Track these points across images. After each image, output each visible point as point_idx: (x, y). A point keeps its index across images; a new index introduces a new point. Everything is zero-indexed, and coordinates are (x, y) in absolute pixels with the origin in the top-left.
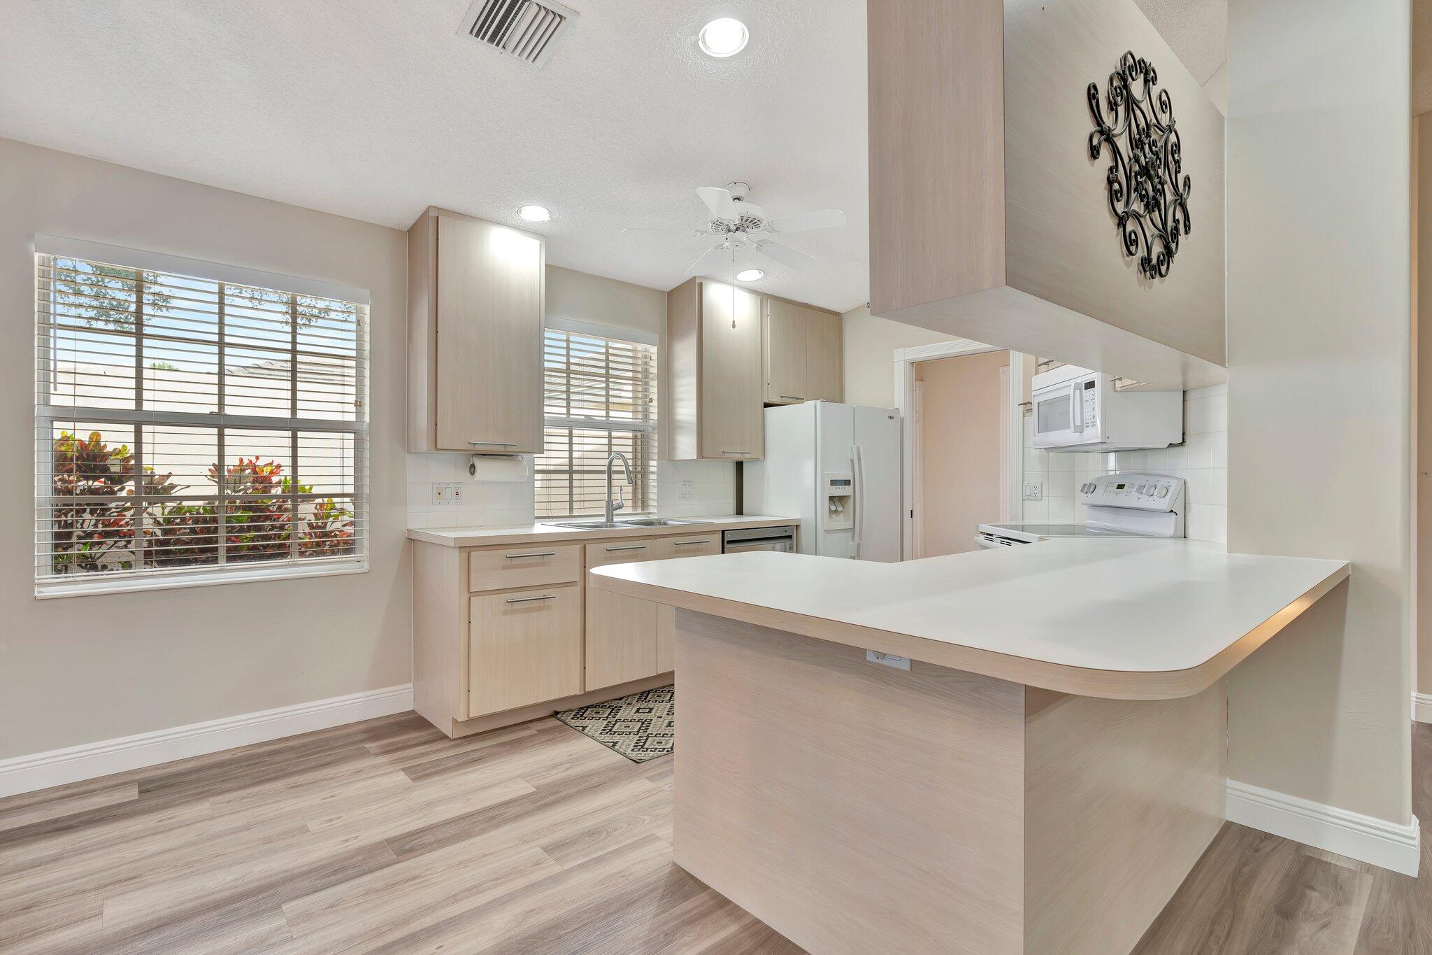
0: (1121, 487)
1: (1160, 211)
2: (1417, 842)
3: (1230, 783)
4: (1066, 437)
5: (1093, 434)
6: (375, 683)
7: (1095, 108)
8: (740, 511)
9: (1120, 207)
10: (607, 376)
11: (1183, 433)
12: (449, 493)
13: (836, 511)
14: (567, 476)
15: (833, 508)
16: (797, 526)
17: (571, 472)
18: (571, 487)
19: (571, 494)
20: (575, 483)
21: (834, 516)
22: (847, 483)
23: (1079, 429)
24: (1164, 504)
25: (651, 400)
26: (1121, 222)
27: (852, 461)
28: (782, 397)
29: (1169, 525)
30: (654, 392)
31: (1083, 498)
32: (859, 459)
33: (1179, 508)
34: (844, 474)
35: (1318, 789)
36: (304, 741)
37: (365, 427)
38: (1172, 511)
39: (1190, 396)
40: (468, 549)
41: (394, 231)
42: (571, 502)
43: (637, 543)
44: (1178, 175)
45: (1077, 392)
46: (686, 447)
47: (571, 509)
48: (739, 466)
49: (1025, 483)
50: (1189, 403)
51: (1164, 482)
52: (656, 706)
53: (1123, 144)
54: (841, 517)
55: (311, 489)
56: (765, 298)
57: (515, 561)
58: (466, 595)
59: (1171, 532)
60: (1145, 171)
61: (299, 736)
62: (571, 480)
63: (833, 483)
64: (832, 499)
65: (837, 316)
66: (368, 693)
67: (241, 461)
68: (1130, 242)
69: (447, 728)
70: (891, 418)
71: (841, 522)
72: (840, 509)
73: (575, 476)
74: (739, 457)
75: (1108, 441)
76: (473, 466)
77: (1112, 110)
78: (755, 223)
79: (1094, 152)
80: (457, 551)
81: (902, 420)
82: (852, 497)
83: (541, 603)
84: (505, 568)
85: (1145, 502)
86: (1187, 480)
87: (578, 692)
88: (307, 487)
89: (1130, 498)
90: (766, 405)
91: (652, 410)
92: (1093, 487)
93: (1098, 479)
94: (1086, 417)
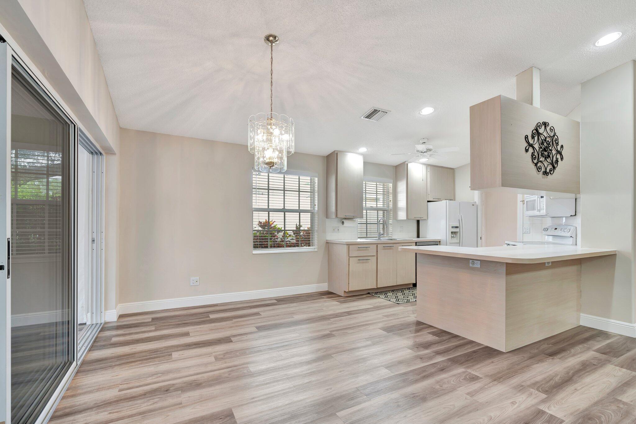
0: (556, 229)
1: (550, 158)
3: (582, 314)
4: (536, 213)
5: (543, 212)
6: (318, 282)
7: (527, 141)
8: (418, 236)
9: (535, 161)
10: (377, 193)
11: (576, 212)
12: (336, 230)
13: (453, 237)
14: (365, 225)
15: (452, 236)
16: (440, 241)
17: (367, 224)
18: (367, 228)
19: (367, 230)
20: (368, 227)
21: (452, 238)
22: (457, 227)
23: (539, 211)
24: (569, 234)
25: (390, 201)
26: (536, 165)
27: (459, 220)
28: (433, 199)
29: (570, 241)
30: (391, 198)
31: (544, 232)
32: (462, 220)
33: (574, 236)
34: (457, 225)
36: (307, 295)
37: (316, 211)
38: (571, 237)
39: (578, 200)
40: (349, 245)
41: (323, 157)
42: (367, 233)
43: (391, 245)
44: (558, 146)
45: (539, 199)
46: (402, 215)
47: (367, 235)
48: (418, 222)
49: (524, 228)
50: (577, 202)
51: (569, 227)
52: (398, 293)
53: (537, 146)
54: (455, 239)
55: (281, 228)
56: (428, 165)
57: (360, 249)
58: (348, 257)
59: (571, 243)
60: (545, 150)
61: (305, 294)
62: (367, 226)
63: (452, 227)
64: (452, 232)
65: (452, 170)
66: (316, 285)
67: (266, 220)
68: (539, 169)
69: (342, 294)
70: (473, 205)
71: (455, 240)
72: (455, 236)
73: (368, 225)
74: (418, 219)
75: (548, 214)
76: (343, 222)
77: (533, 139)
78: (430, 150)
79: (527, 151)
80: (346, 245)
81: (477, 206)
82: (459, 232)
83: (366, 261)
84: (357, 250)
85: (562, 234)
86: (577, 227)
87: (375, 288)
88: (280, 228)
89: (558, 233)
90: (428, 201)
91: (390, 204)
92: (547, 229)
93: (549, 226)
94: (542, 207)
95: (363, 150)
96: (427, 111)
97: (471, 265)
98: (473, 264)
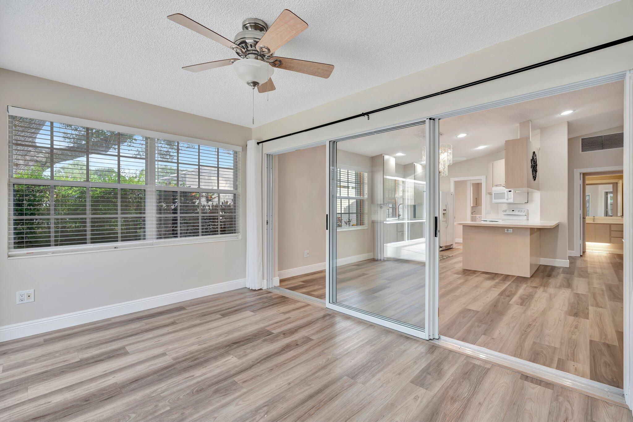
0: (513, 211)
2: (569, 262)
3: (541, 258)
4: (504, 201)
5: (511, 201)
9: (533, 173)
11: (528, 201)
22: (445, 210)
23: (507, 199)
24: (524, 214)
27: (446, 205)
29: (525, 218)
31: (503, 213)
32: (448, 205)
33: (527, 215)
34: (445, 208)
35: (555, 257)
37: (366, 199)
39: (529, 194)
41: (370, 157)
45: (507, 192)
48: (415, 206)
49: (486, 210)
51: (524, 210)
54: (444, 218)
63: (443, 210)
64: (443, 214)
68: (533, 177)
70: (452, 195)
76: (381, 207)
77: (532, 161)
82: (446, 213)
85: (519, 213)
86: (529, 209)
89: (515, 213)
92: (505, 211)
93: (508, 209)
94: (509, 197)
95: (399, 154)
96: (462, 135)
97: (506, 231)
98: (508, 230)
